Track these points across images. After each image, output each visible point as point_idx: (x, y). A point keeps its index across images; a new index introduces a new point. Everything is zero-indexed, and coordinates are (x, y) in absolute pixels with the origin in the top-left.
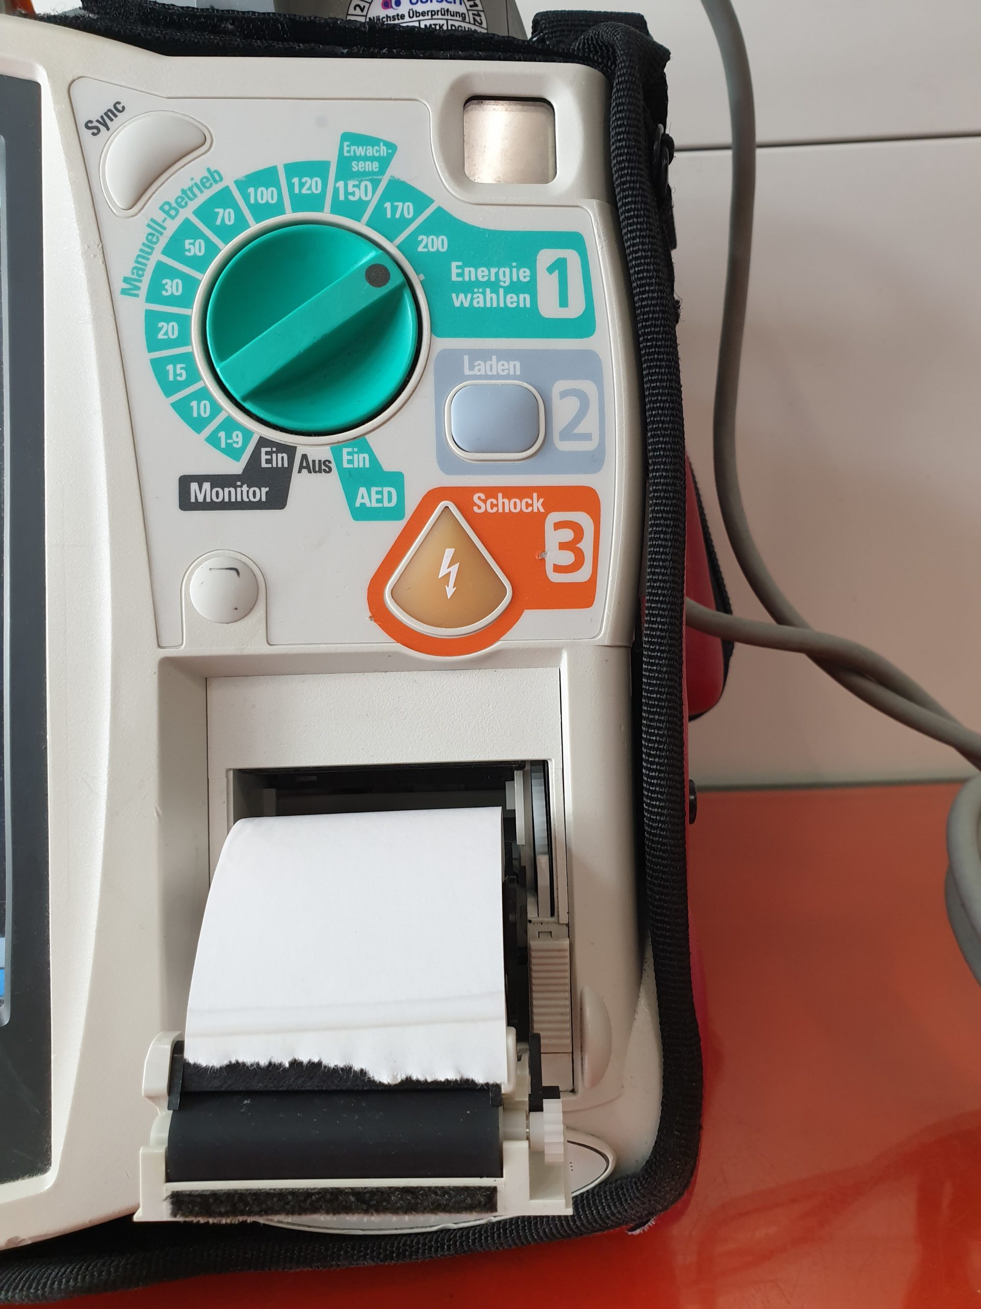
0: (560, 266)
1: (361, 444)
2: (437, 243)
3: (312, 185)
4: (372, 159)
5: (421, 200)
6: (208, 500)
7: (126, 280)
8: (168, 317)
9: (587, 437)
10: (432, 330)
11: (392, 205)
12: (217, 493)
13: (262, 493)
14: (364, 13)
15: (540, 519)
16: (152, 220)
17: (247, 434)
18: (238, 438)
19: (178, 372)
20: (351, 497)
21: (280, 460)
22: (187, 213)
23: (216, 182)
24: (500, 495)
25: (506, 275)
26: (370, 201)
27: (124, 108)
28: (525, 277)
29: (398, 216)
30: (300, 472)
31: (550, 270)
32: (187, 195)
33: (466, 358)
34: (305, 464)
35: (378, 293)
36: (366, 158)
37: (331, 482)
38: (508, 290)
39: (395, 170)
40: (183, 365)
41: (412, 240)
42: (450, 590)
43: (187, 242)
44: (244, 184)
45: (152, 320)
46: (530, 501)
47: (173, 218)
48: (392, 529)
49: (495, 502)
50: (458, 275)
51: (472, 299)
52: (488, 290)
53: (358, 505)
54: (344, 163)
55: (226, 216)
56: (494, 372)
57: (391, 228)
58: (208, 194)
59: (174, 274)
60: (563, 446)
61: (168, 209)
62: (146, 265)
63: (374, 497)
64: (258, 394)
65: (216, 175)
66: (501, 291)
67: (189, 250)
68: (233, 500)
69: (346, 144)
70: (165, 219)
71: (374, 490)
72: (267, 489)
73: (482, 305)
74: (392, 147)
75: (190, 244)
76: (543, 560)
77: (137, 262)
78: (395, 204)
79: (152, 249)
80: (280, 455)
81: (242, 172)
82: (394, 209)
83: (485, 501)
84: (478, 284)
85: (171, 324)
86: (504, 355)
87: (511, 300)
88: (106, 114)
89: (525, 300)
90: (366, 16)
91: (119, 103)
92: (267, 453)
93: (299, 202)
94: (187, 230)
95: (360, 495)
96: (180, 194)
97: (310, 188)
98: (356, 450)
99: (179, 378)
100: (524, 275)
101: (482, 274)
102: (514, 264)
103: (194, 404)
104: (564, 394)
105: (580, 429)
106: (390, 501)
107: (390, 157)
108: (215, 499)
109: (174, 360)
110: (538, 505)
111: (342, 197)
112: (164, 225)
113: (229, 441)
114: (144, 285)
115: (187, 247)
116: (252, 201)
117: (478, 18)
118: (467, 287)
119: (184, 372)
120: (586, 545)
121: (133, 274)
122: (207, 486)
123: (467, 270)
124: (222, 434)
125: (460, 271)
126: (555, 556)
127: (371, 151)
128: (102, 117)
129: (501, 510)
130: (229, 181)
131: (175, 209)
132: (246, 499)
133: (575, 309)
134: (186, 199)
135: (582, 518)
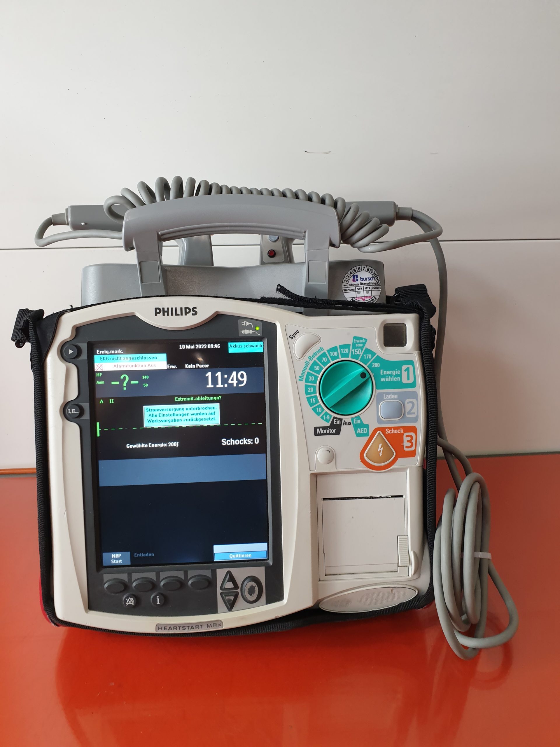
0: (408, 369)
1: (358, 418)
2: (377, 365)
3: (346, 351)
4: (361, 343)
5: (373, 354)
6: (321, 433)
7: (300, 377)
8: (311, 386)
9: (414, 413)
10: (376, 388)
11: (366, 355)
12: (323, 431)
13: (334, 431)
14: (347, 282)
15: (402, 434)
16: (306, 361)
17: (331, 416)
18: (328, 417)
19: (313, 400)
20: (356, 431)
21: (339, 422)
22: (315, 359)
23: (322, 351)
24: (392, 429)
25: (394, 373)
26: (360, 355)
27: (299, 332)
28: (399, 373)
29: (367, 358)
30: (343, 425)
31: (405, 371)
32: (315, 354)
33: (384, 395)
34: (345, 423)
35: (364, 380)
36: (359, 343)
37: (351, 427)
38: (395, 376)
39: (367, 346)
40: (315, 399)
41: (371, 364)
42: (381, 454)
43: (315, 366)
44: (329, 351)
45: (307, 387)
46: (400, 430)
47: (311, 360)
48: (366, 438)
49: (391, 431)
50: (382, 373)
51: (386, 379)
52: (390, 377)
53: (357, 433)
54: (354, 344)
55: (325, 359)
56: (391, 398)
57: (366, 361)
58: (320, 354)
59: (312, 375)
60: (408, 416)
61: (310, 358)
62: (305, 373)
63: (362, 431)
64: (334, 406)
65: (322, 349)
66: (393, 377)
67: (316, 369)
68: (327, 433)
69: (354, 339)
70: (309, 361)
71: (361, 429)
72: (335, 430)
73: (388, 381)
74: (366, 340)
75: (316, 367)
76: (403, 445)
77: (302, 372)
78: (367, 355)
79: (306, 368)
80: (339, 421)
81: (328, 349)
82: (367, 356)
83: (389, 431)
84: (387, 375)
85: (311, 388)
86: (394, 393)
87: (395, 379)
88: (294, 333)
89: (399, 379)
90: (348, 283)
91: (298, 331)
92: (335, 421)
93: (343, 355)
94: (315, 363)
95: (358, 431)
96: (313, 354)
97: (345, 352)
98: (357, 419)
99: (314, 402)
100: (399, 372)
101: (388, 372)
102: (396, 370)
103: (318, 408)
104: (408, 403)
105: (412, 412)
106: (365, 431)
107: (366, 342)
108: (323, 433)
109: (312, 397)
110: (402, 431)
111: (353, 354)
112: (309, 362)
113: (326, 418)
114: (305, 378)
115: (315, 368)
116: (331, 355)
117: (378, 283)
118: (384, 376)
119: (315, 401)
120: (414, 441)
121: (302, 375)
122: (321, 429)
123: (384, 372)
124: (324, 416)
125: (383, 372)
126: (406, 444)
127: (361, 341)
128: (293, 334)
129: (393, 433)
130: (325, 350)
131: (312, 358)
132: (330, 432)
133: (411, 381)
134: (315, 355)
135: (413, 434)
